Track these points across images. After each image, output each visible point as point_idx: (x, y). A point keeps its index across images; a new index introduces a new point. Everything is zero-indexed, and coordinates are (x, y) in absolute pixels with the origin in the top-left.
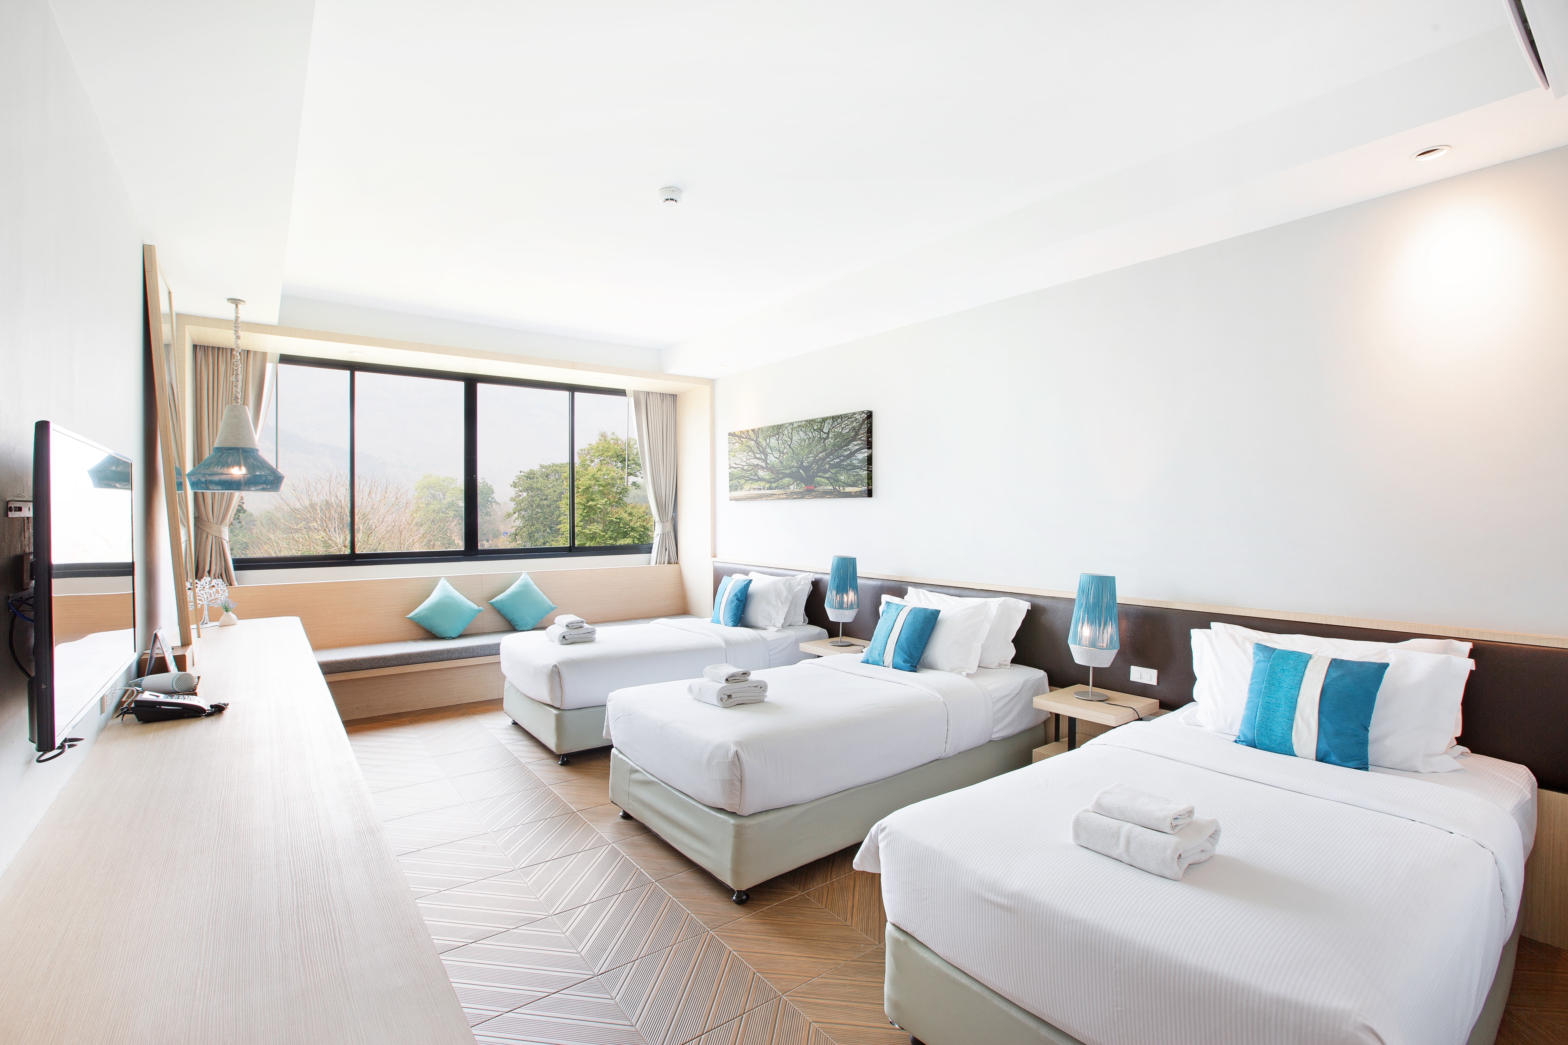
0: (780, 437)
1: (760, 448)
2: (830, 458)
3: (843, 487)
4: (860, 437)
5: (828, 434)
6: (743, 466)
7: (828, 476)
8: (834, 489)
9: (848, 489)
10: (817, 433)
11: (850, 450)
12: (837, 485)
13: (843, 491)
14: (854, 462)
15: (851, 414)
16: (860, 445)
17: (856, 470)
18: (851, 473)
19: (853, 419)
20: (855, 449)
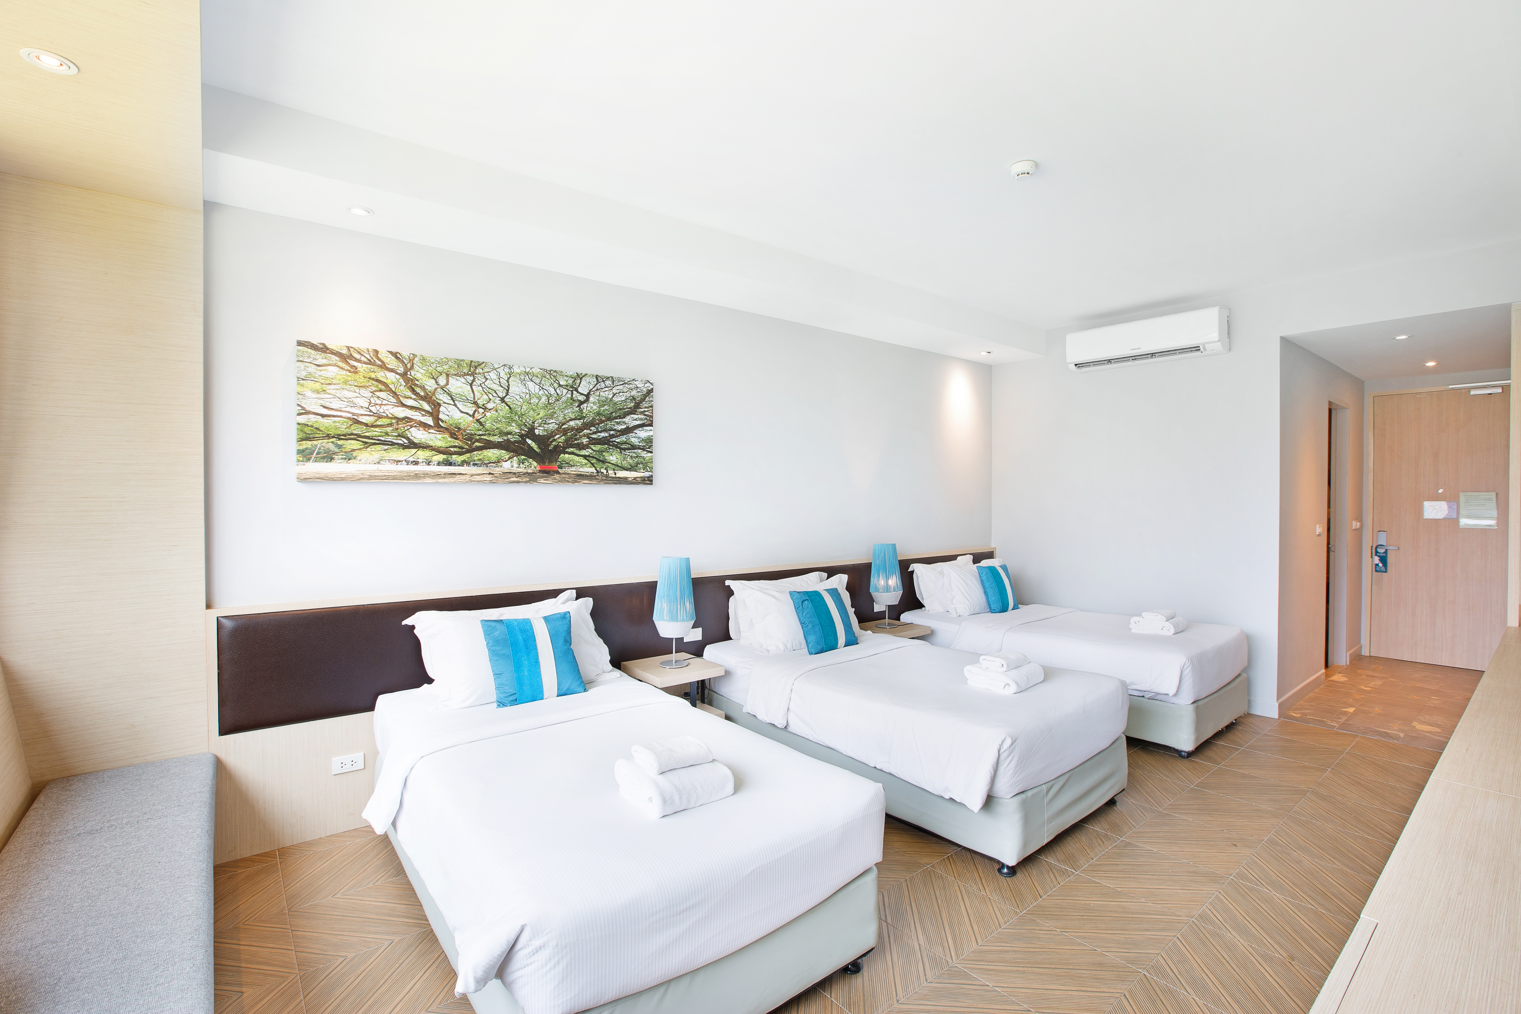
0: (478, 382)
1: (418, 390)
2: (591, 430)
3: (614, 470)
4: (643, 410)
5: (588, 396)
6: (354, 414)
8: (598, 472)
9: (621, 474)
10: (565, 391)
11: (626, 424)
12: (602, 468)
13: (614, 476)
14: (633, 440)
15: (629, 380)
16: (642, 420)
17: (635, 451)
18: (629, 454)
19: (631, 386)
20: (635, 424)
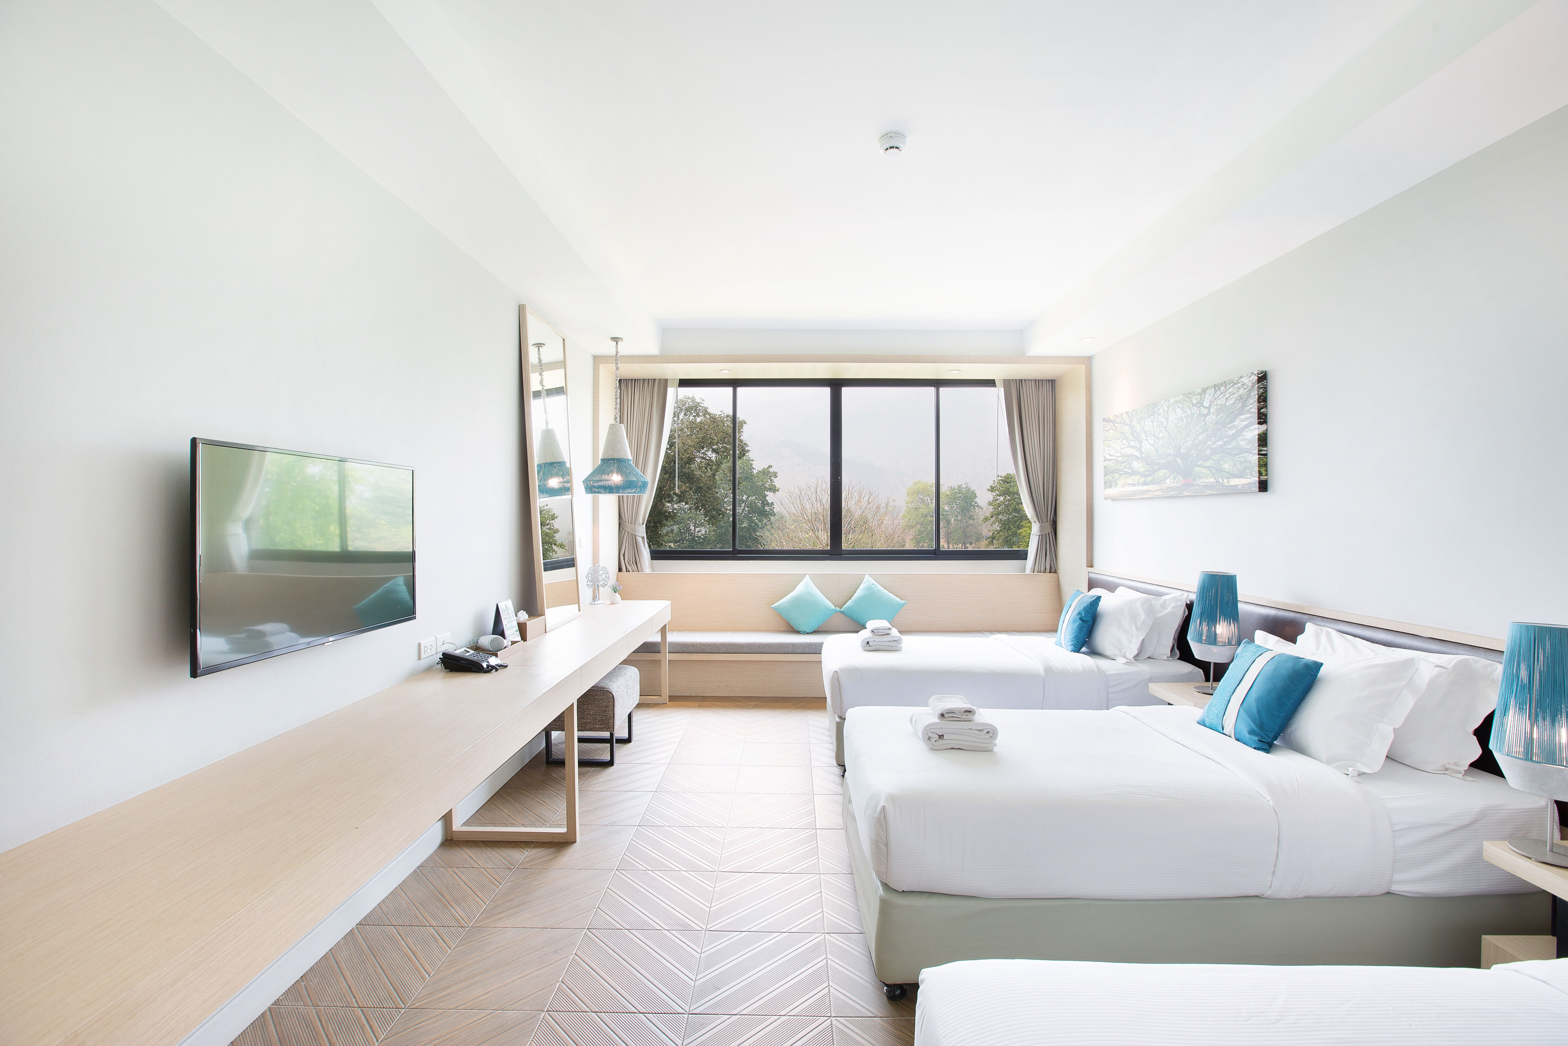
0: (1156, 419)
1: (1135, 434)
2: (1212, 441)
3: (1227, 478)
4: (1248, 408)
5: (1209, 408)
6: (1117, 457)
7: (1209, 464)
8: (1217, 482)
9: (1234, 482)
10: (1196, 408)
12: (1220, 477)
13: (1228, 484)
14: (1242, 443)
15: (1237, 379)
16: (1248, 419)
17: (1243, 455)
18: (1238, 459)
19: (1239, 385)
20: (1243, 426)
